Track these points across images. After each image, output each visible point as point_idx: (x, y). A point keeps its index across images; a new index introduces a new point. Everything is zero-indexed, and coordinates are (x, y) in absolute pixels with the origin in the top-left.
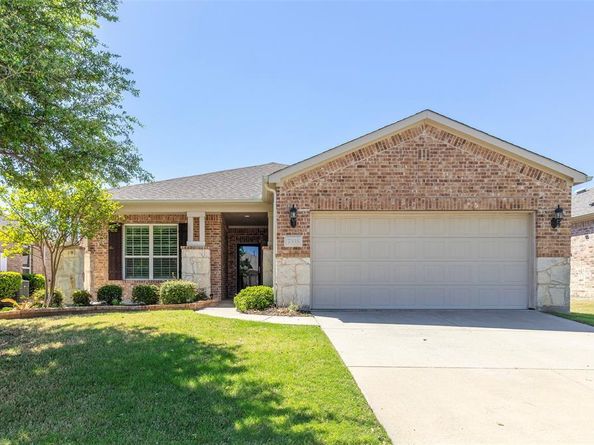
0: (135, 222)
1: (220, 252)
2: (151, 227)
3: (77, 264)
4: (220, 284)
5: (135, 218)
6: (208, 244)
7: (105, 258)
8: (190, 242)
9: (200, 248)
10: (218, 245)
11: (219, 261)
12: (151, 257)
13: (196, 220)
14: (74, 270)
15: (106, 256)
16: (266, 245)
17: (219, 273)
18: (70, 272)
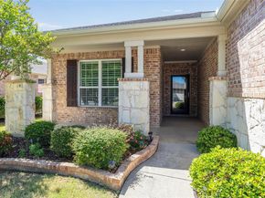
0: (87, 59)
1: (158, 83)
2: (100, 62)
3: (25, 96)
4: (158, 112)
5: (87, 56)
6: (147, 76)
7: (64, 88)
8: (128, 74)
9: (138, 80)
10: (156, 76)
11: (158, 91)
12: (100, 87)
13: (134, 51)
14: (21, 102)
15: (65, 87)
16: (215, 75)
17: (157, 102)
18: (18, 104)
